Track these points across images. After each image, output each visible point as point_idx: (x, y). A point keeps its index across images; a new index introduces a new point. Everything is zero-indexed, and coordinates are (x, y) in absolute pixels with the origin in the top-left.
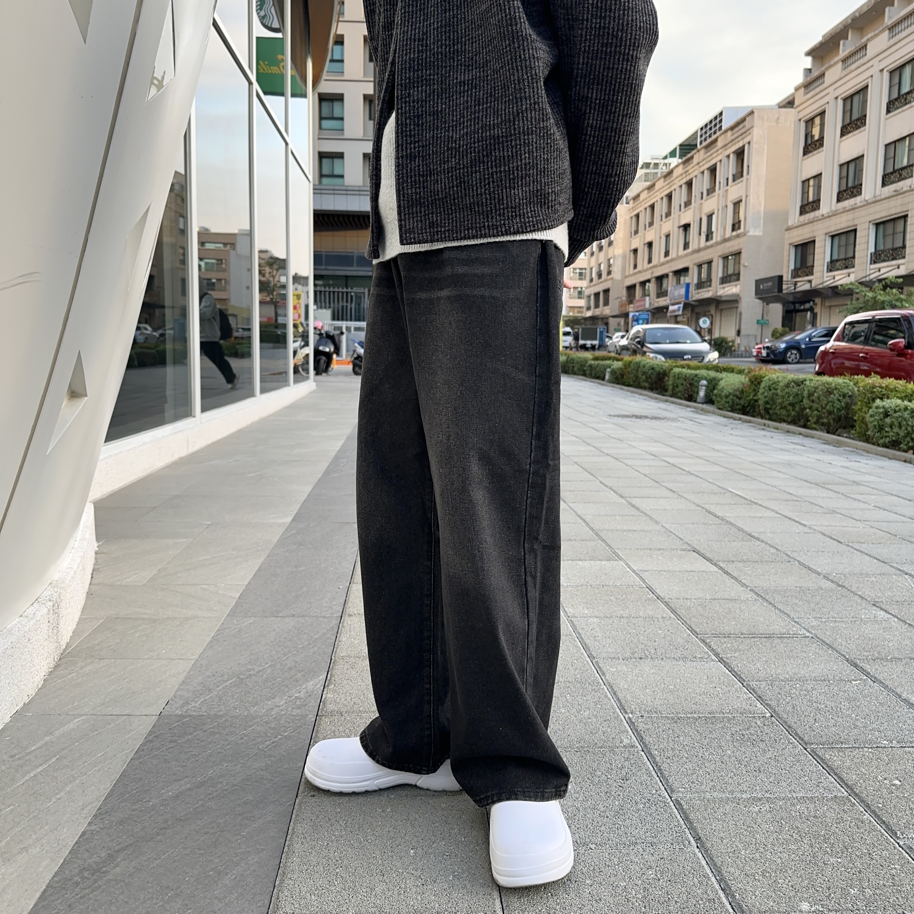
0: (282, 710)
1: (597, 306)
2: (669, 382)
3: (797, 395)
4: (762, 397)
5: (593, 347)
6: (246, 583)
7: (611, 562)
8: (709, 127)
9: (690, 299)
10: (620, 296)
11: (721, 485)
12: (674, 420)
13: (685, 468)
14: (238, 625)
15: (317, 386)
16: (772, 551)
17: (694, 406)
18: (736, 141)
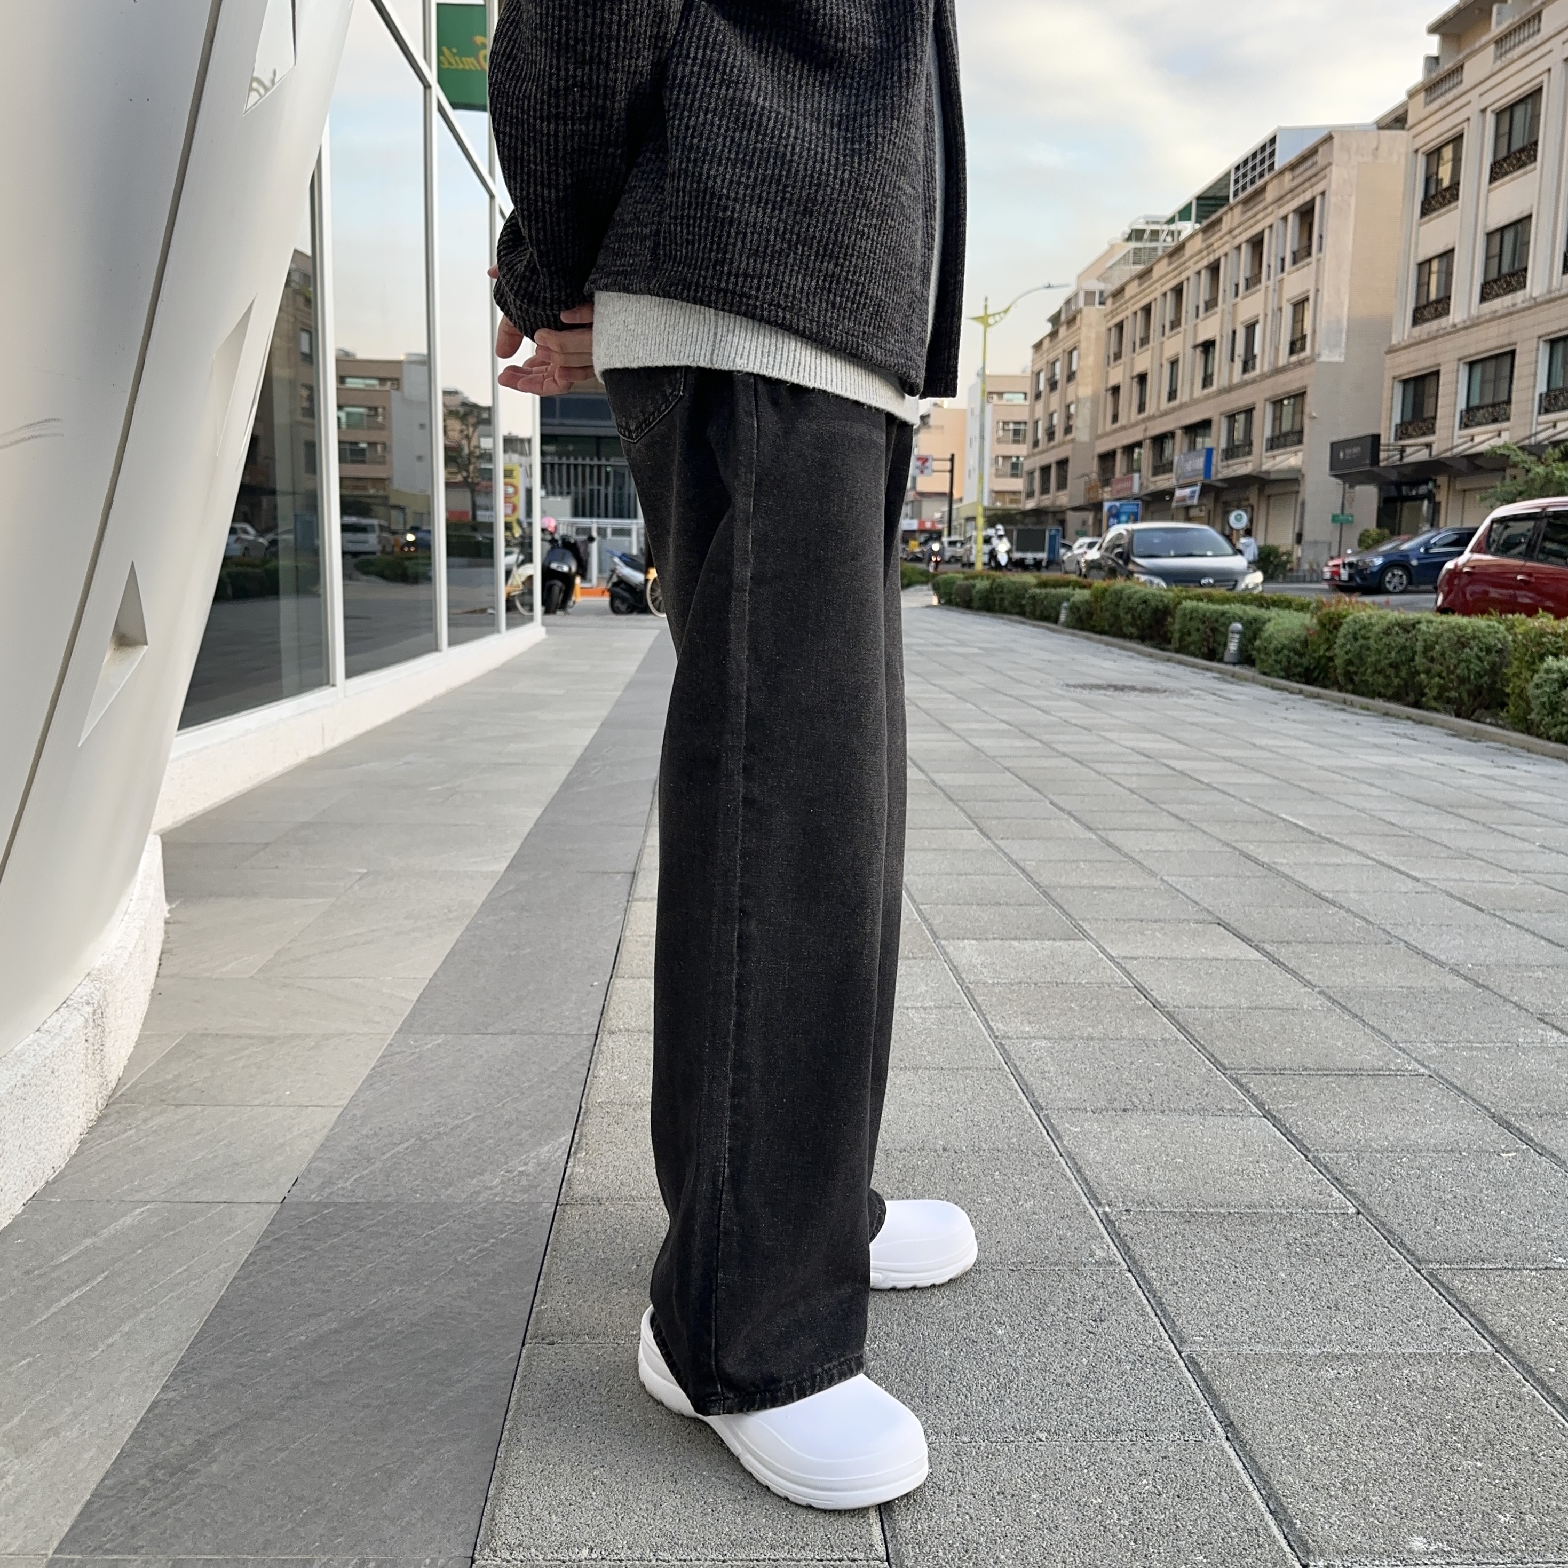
0: (496, 1195)
1: (1045, 490)
2: (1175, 626)
3: (1404, 648)
4: (1340, 651)
5: (1037, 565)
6: (430, 977)
7: (1071, 942)
8: (1250, 165)
9: (1213, 478)
10: (1087, 471)
11: (1267, 809)
12: (1182, 693)
13: (1202, 779)
14: (416, 1048)
15: (547, 633)
16: (1357, 924)
17: (1219, 668)
18: (1299, 190)
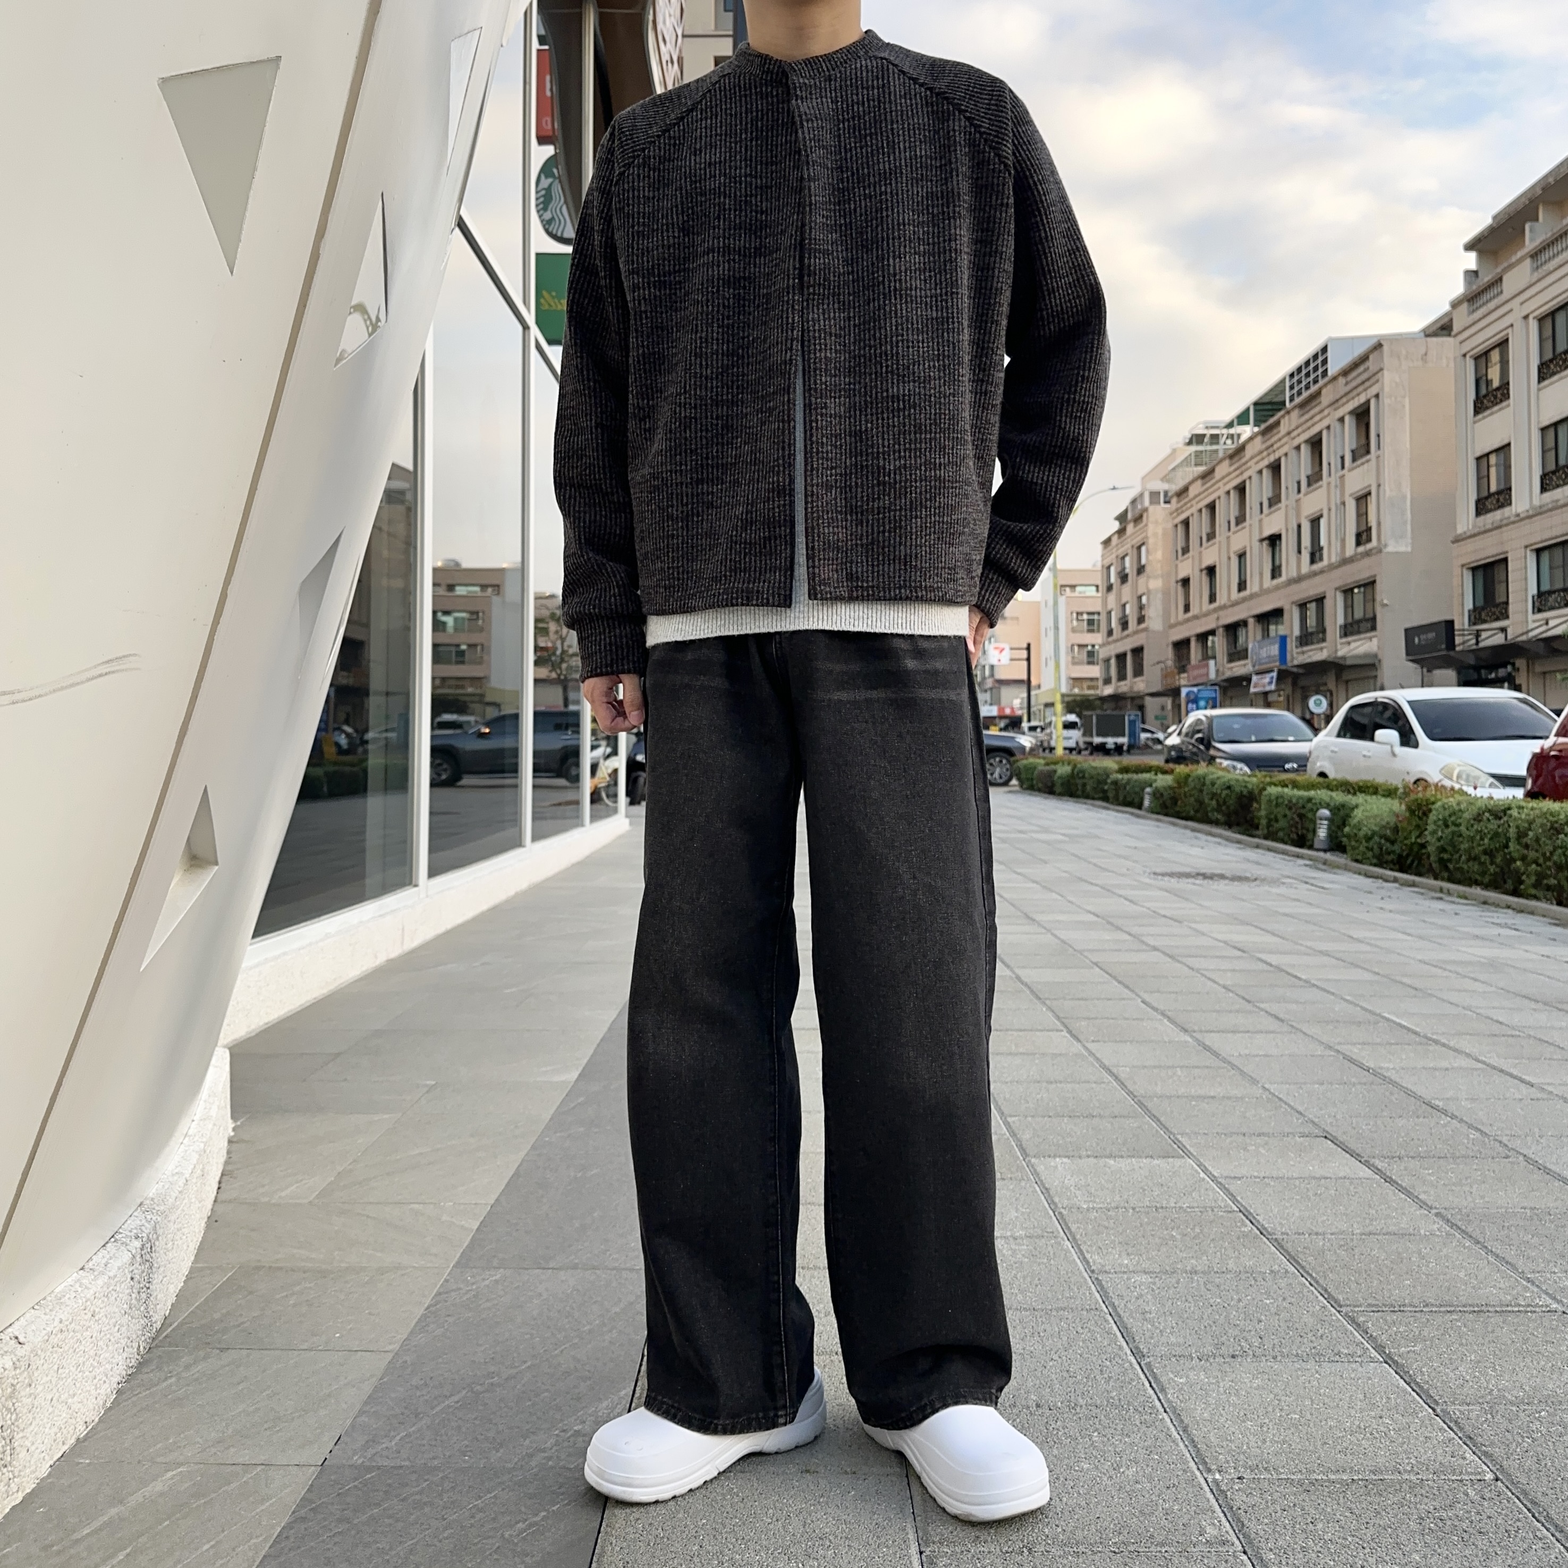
0: (549, 1458)
1: (1122, 676)
2: (1262, 811)
3: (1496, 834)
4: (1432, 838)
5: (1119, 749)
6: (492, 1202)
8: (1304, 371)
9: (1290, 664)
10: (1163, 659)
11: (1370, 1008)
12: (1273, 882)
13: (1299, 975)
14: (473, 1284)
15: (631, 824)
16: (1472, 1136)
17: (1310, 855)
18: (1355, 392)
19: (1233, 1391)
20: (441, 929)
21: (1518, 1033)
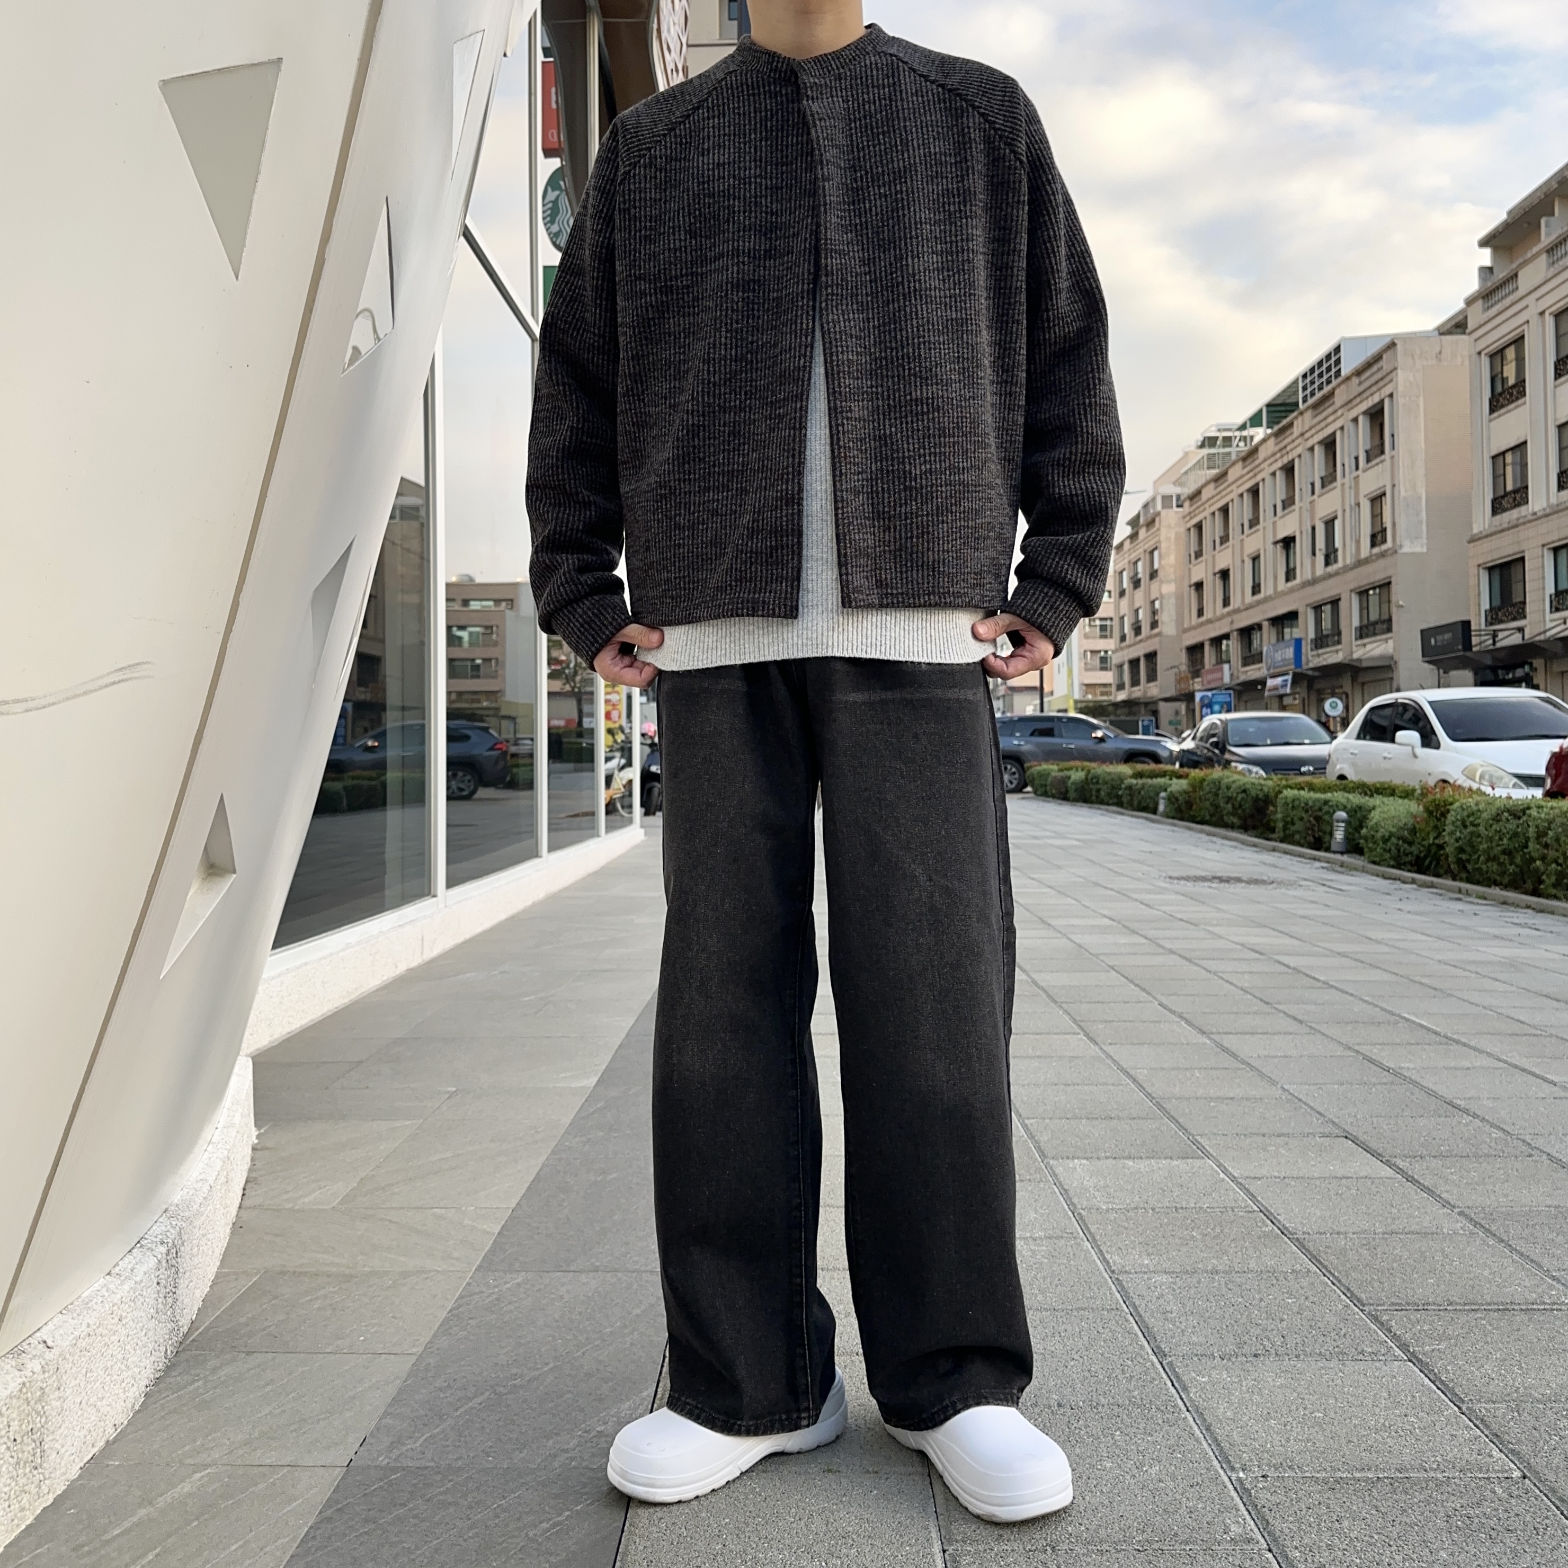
0: (573, 1459)
1: (1135, 682)
2: (1278, 815)
3: (1516, 835)
4: (1450, 839)
6: (514, 1206)
7: (1190, 1161)
8: (1317, 372)
9: (1305, 667)
10: (1177, 664)
11: (1390, 1008)
12: (1290, 884)
13: (1318, 977)
14: (495, 1287)
15: (646, 834)
16: (1494, 1135)
17: (1325, 857)
18: (1368, 393)
19: (1256, 1390)
20: (460, 940)
21: (1539, 1032)
